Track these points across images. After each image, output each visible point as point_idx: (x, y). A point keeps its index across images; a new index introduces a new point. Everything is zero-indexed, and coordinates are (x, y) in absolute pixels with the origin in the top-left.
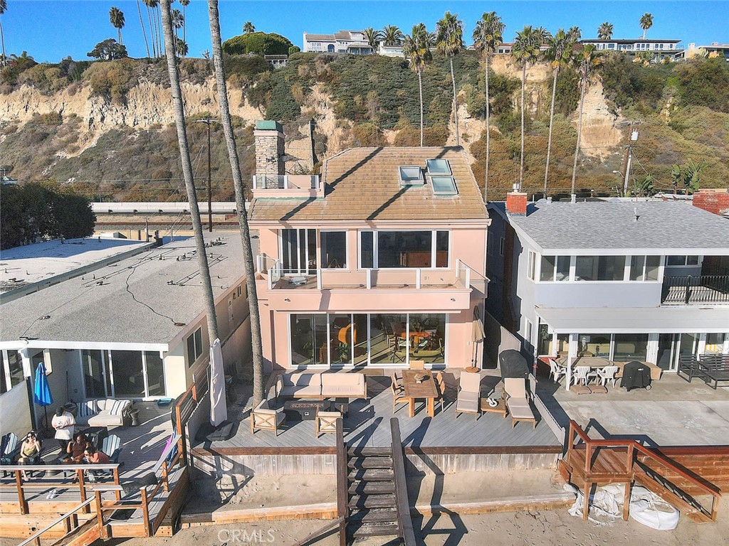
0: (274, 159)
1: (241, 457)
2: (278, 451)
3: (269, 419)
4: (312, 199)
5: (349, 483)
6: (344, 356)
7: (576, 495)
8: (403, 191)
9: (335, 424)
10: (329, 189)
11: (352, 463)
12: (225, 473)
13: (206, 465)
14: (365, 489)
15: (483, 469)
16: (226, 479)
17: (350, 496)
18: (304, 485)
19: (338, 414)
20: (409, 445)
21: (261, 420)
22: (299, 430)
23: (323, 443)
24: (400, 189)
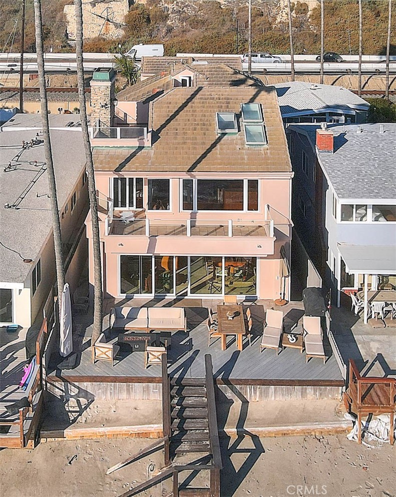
0: (107, 105)
1: (85, 384)
2: (115, 380)
3: (107, 351)
4: (141, 148)
5: (172, 408)
6: (167, 286)
7: (354, 423)
8: (220, 139)
9: (160, 357)
10: (155, 137)
11: (174, 392)
12: (72, 397)
13: (57, 390)
14: (184, 414)
15: (281, 399)
16: (72, 402)
17: (173, 419)
18: (136, 409)
19: (163, 349)
20: (220, 377)
21: (101, 353)
22: (130, 361)
23: (151, 373)
24: (217, 137)
